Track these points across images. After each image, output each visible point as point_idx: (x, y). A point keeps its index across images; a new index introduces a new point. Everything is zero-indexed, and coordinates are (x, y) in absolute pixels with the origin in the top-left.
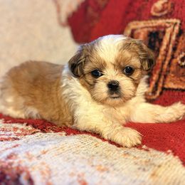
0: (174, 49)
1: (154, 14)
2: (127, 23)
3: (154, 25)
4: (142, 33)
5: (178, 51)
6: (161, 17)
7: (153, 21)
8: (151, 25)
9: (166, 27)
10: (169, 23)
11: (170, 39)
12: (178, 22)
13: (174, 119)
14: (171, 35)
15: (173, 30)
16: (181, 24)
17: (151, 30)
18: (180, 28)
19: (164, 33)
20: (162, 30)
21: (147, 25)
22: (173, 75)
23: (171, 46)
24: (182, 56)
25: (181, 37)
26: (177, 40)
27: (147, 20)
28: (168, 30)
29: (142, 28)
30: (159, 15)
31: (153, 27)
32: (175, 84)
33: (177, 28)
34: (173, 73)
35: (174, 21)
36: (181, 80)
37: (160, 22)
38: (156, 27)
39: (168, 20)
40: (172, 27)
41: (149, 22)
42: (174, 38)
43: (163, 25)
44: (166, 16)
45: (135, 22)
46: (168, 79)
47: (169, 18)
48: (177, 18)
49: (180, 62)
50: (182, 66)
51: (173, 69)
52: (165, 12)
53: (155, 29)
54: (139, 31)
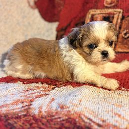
0: (120, 28)
1: (106, 5)
2: (88, 10)
3: (107, 12)
4: (99, 17)
5: (122, 29)
6: (110, 8)
7: (106, 10)
8: (104, 12)
9: (114, 14)
10: (115, 11)
11: (117, 21)
12: (121, 11)
13: (125, 70)
14: (117, 19)
15: (119, 16)
16: (123, 13)
17: (105, 15)
18: (122, 15)
19: (113, 18)
20: (112, 16)
21: (102, 12)
22: (120, 44)
23: (118, 26)
24: (124, 32)
25: (124, 21)
26: (121, 22)
27: (101, 9)
28: (116, 16)
29: (98, 14)
30: (109, 6)
31: (106, 14)
32: (121, 49)
33: (121, 15)
34: (120, 42)
35: (119, 10)
36: (125, 47)
37: (110, 11)
38: (107, 14)
39: (115, 10)
40: (118, 14)
41: (103, 10)
42: (119, 21)
43: (112, 13)
44: (114, 7)
45: (93, 10)
46: (117, 46)
47: (116, 9)
48: (120, 9)
49: (123, 36)
50: (125, 38)
51: (119, 40)
52: (113, 5)
53: (107, 15)
54: (97, 16)
